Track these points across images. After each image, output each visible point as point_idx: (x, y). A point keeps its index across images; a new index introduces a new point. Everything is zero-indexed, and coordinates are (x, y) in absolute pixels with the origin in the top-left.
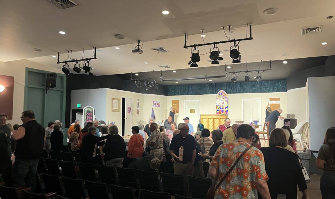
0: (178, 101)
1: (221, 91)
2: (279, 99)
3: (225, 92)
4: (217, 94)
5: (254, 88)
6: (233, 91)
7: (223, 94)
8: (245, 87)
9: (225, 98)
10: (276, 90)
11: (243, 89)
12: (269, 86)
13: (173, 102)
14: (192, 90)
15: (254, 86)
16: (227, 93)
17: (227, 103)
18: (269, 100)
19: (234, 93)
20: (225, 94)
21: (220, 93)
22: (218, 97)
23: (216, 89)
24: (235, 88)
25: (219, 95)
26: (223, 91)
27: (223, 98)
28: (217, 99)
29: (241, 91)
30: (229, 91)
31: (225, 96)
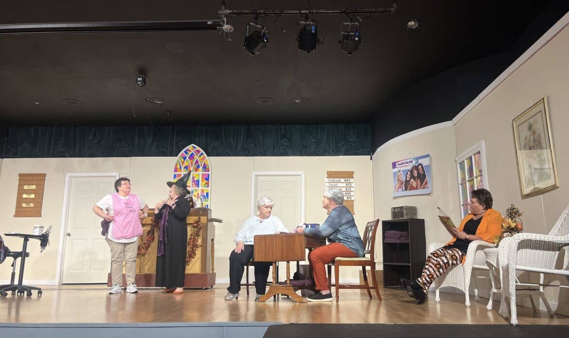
1: (190, 147)
2: (352, 173)
3: (202, 151)
4: (177, 156)
5: (285, 144)
6: (226, 150)
7: (196, 157)
8: (261, 139)
9: (201, 168)
11: (255, 145)
14: (95, 142)
15: (283, 137)
16: (208, 155)
17: (208, 183)
18: (326, 176)
19: (229, 155)
20: (202, 156)
21: (186, 152)
22: (178, 167)
23: (176, 142)
24: (232, 141)
25: (183, 160)
26: (195, 148)
27: (197, 169)
28: (176, 170)
29: (249, 150)
30: (213, 148)
31: (201, 163)
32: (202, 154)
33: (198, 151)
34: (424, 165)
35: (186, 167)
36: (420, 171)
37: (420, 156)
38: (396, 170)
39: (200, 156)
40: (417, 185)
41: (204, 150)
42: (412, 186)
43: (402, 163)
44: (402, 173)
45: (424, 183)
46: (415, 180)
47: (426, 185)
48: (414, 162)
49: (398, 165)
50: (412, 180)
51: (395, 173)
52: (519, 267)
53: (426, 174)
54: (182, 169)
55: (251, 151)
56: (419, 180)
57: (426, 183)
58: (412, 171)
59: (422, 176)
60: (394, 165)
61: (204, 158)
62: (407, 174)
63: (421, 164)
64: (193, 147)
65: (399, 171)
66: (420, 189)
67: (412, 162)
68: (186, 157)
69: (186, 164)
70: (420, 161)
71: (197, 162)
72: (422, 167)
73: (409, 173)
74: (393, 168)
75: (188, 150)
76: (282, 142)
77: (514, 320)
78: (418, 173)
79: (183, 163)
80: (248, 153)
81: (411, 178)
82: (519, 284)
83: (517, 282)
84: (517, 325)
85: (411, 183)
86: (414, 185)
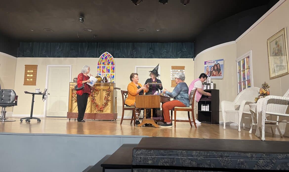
0: (37, 66)
1: (105, 53)
2: (184, 67)
3: (111, 55)
4: (99, 58)
5: (151, 52)
6: (123, 55)
7: (108, 58)
8: (139, 49)
9: (110, 64)
10: (180, 55)
11: (137, 53)
12: (171, 50)
13: (28, 67)
14: (60, 50)
15: (151, 49)
16: (114, 58)
17: (114, 71)
18: (171, 68)
19: (123, 57)
20: (111, 58)
21: (103, 56)
22: (100, 63)
23: (99, 51)
24: (125, 50)
25: (102, 59)
26: (108, 54)
27: (108, 64)
28: (98, 64)
29: (134, 55)
30: (116, 54)
31: (110, 61)
32: (111, 57)
33: (109, 55)
34: (220, 64)
35: (103, 63)
36: (218, 67)
37: (218, 59)
38: (206, 65)
39: (110, 57)
40: (216, 74)
41: (112, 55)
42: (213, 74)
43: (210, 62)
44: (209, 67)
45: (220, 73)
46: (215, 71)
47: (220, 74)
48: (215, 62)
49: (207, 63)
50: (214, 71)
51: (205, 67)
52: (267, 112)
53: (221, 69)
54: (102, 64)
55: (134, 56)
56: (217, 72)
57: (221, 73)
58: (214, 67)
59: (219, 70)
60: (205, 63)
61: (112, 58)
62: (211, 68)
63: (219, 64)
64: (107, 53)
65: (208, 66)
66: (217, 76)
67: (214, 62)
68: (103, 58)
69: (103, 61)
70: (219, 62)
71: (109, 61)
72: (219, 65)
73: (213, 67)
74: (205, 64)
75: (104, 55)
76: (150, 51)
77: (263, 138)
78: (217, 68)
79: (102, 61)
80: (133, 56)
81: (213, 70)
82: (267, 121)
83: (266, 120)
84: (264, 141)
85: (213, 72)
86: (215, 74)
